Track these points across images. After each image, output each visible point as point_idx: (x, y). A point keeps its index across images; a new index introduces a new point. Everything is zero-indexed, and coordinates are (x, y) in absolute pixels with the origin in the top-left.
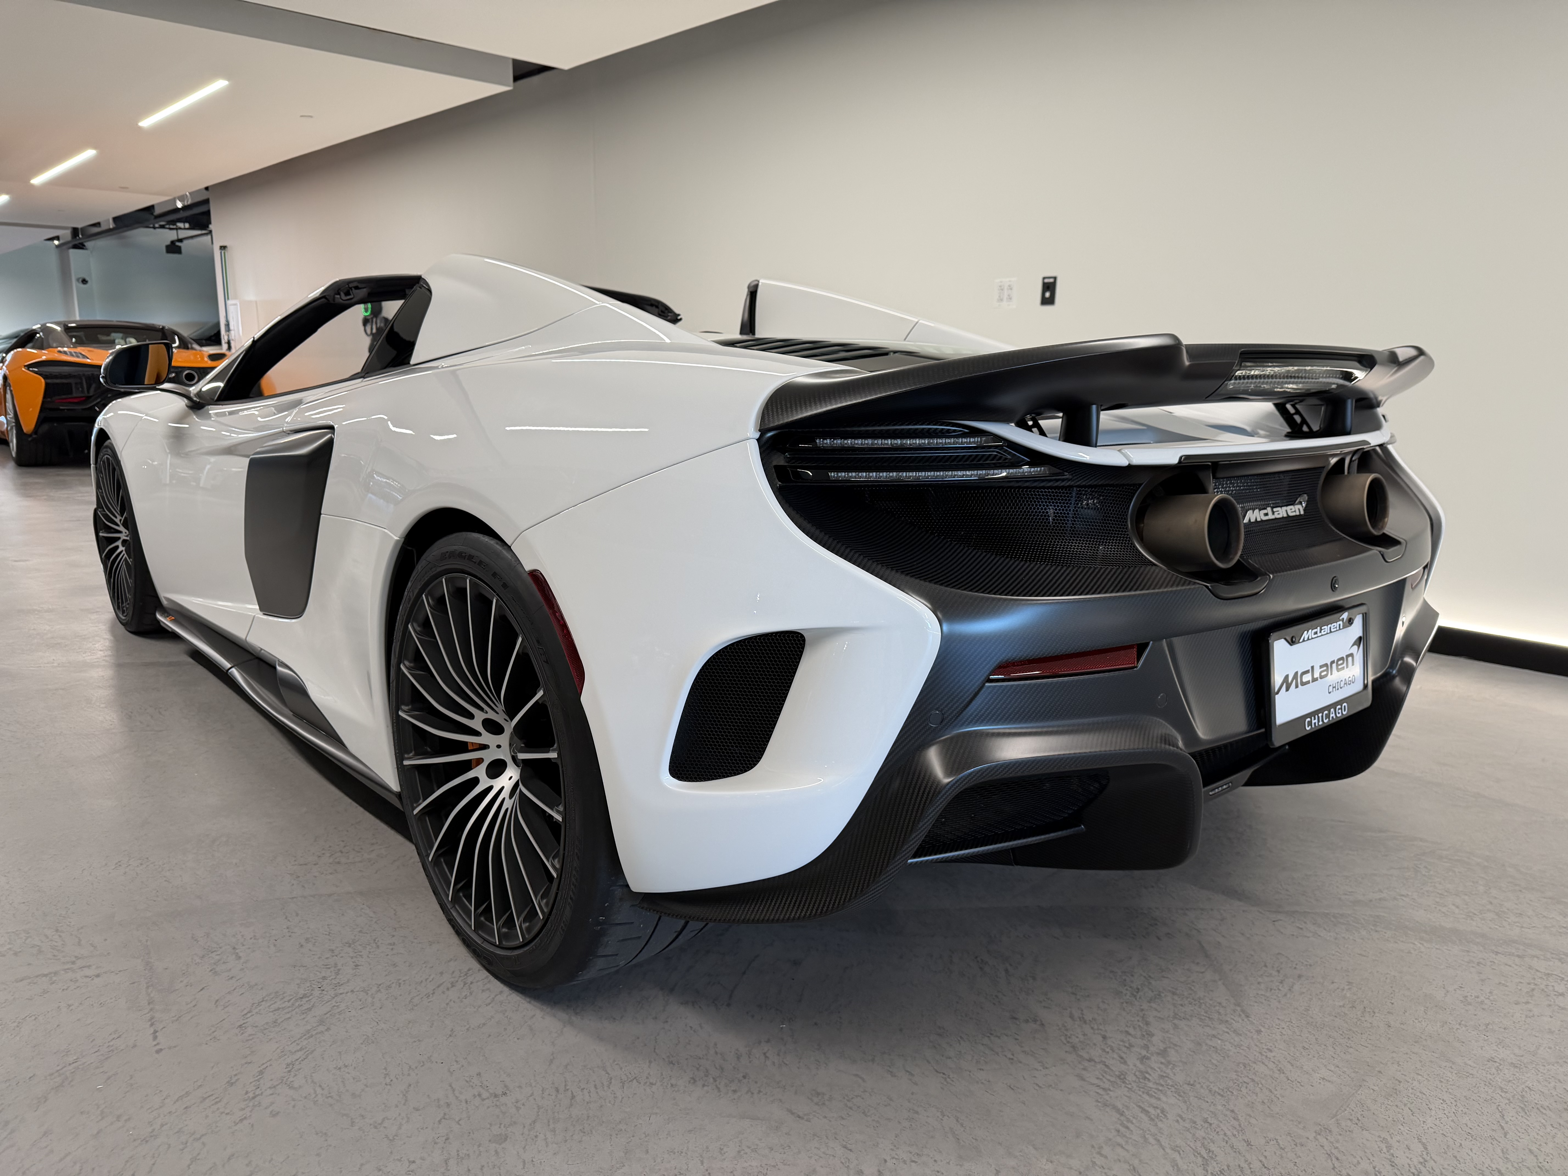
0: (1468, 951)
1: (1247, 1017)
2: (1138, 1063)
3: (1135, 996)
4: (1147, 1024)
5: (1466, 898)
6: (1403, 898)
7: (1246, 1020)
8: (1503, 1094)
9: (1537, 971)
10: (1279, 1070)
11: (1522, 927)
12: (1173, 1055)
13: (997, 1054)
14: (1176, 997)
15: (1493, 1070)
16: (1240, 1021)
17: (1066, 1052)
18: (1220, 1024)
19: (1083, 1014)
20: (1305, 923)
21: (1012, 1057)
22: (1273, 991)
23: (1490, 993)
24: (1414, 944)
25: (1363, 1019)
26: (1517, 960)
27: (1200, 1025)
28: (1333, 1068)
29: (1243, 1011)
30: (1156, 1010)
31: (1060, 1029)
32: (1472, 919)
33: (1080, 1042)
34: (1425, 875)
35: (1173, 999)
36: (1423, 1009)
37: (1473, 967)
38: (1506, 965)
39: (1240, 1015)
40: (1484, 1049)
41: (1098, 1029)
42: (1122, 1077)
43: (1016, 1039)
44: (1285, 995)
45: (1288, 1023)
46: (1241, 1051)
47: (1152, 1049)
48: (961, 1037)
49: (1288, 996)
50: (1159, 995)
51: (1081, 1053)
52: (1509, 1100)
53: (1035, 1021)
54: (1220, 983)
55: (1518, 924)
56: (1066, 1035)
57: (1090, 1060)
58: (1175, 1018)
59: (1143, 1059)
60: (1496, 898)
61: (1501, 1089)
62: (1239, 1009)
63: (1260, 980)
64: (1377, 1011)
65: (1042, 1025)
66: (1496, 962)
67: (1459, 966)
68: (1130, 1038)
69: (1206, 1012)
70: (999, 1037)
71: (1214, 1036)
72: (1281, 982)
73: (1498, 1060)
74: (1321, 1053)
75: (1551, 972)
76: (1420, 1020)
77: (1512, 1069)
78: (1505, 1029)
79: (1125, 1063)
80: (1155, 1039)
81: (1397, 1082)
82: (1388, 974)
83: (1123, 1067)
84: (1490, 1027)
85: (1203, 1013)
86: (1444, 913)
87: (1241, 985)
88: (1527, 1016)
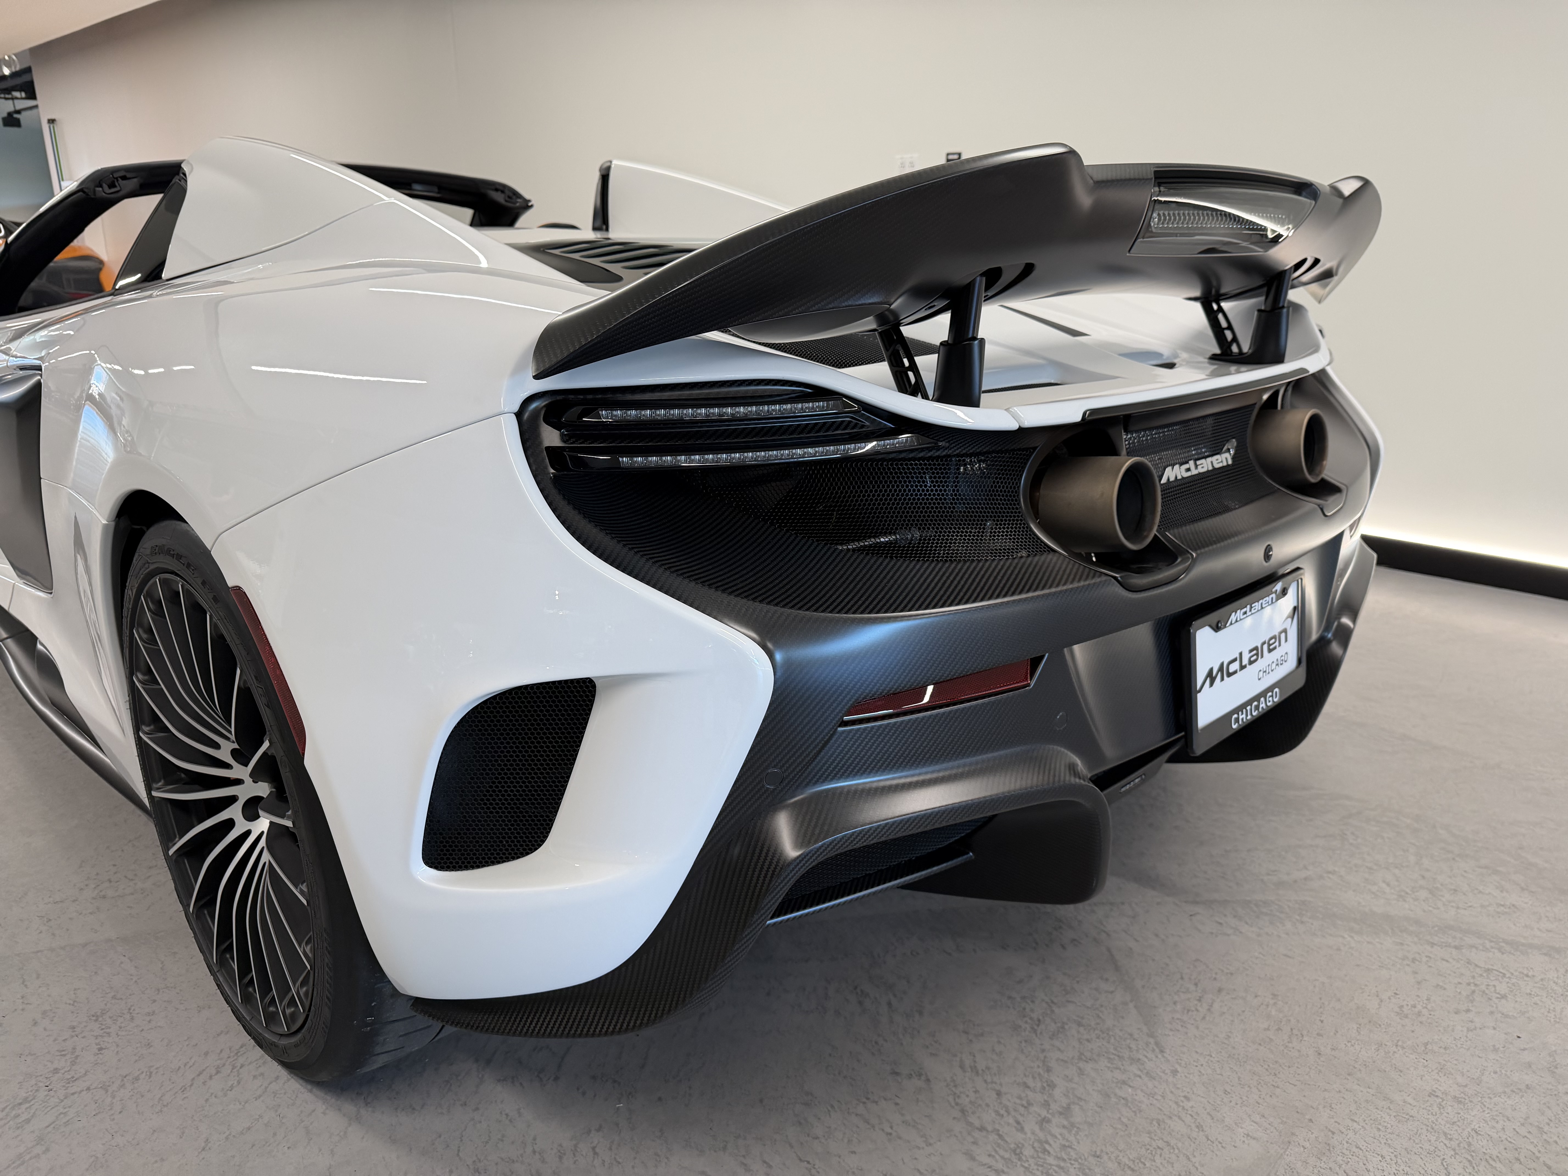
0: (1402, 944)
1: (1162, 1052)
2: (1037, 1129)
3: (1035, 1031)
4: (1049, 1070)
5: (1397, 871)
6: (1330, 876)
7: (1160, 1056)
8: (1447, 1142)
9: (1476, 965)
10: (1197, 1127)
11: (1458, 908)
12: (1078, 1116)
13: (873, 1127)
14: (1081, 1029)
15: (1436, 1109)
16: (1154, 1059)
17: (954, 1118)
18: (1131, 1064)
19: (975, 1062)
20: (1225, 916)
21: (889, 1130)
22: (1190, 1013)
23: (1428, 999)
24: (1344, 937)
25: (1290, 1045)
26: (1454, 952)
27: (1109, 1068)
28: (1257, 1118)
29: (1157, 1044)
30: (1059, 1049)
31: (947, 1085)
32: (1405, 901)
33: (971, 1102)
34: (1351, 844)
35: (1078, 1032)
36: (1355, 1026)
37: (1408, 965)
38: (1443, 960)
39: (1153, 1050)
40: (1424, 1078)
41: (992, 1082)
42: (1017, 1152)
43: (897, 1104)
44: (1204, 1018)
45: (1208, 1057)
46: (1155, 1102)
47: (1054, 1107)
48: (832, 1106)
49: (1207, 1018)
50: (1063, 1028)
51: (973, 1119)
52: (1454, 1150)
53: (920, 1075)
54: (1131, 1005)
55: (1454, 904)
56: (955, 1094)
57: (982, 1129)
58: (1080, 1059)
59: (1043, 1122)
60: (1428, 870)
61: (1445, 1134)
62: (1152, 1040)
63: (1176, 998)
64: (1305, 1033)
65: (928, 1080)
66: (1432, 956)
67: (1393, 965)
68: (1030, 1093)
69: (1115, 1049)
70: (876, 1102)
71: (1124, 1083)
72: (1199, 1000)
73: (1439, 1094)
74: (1245, 1098)
75: (1490, 967)
76: (1353, 1042)
77: (1456, 1105)
78: (1445, 1048)
79: (1022, 1130)
80: (1057, 1093)
81: (1330, 1133)
82: (1316, 980)
83: (1020, 1136)
84: (1429, 1047)
85: (1112, 1051)
86: (1373, 893)
87: (1155, 1007)
88: (1468, 1030)
